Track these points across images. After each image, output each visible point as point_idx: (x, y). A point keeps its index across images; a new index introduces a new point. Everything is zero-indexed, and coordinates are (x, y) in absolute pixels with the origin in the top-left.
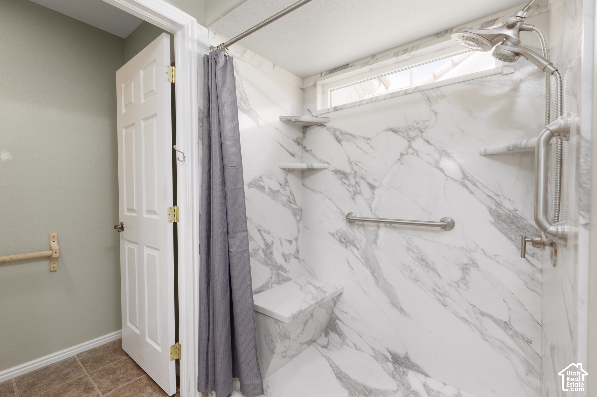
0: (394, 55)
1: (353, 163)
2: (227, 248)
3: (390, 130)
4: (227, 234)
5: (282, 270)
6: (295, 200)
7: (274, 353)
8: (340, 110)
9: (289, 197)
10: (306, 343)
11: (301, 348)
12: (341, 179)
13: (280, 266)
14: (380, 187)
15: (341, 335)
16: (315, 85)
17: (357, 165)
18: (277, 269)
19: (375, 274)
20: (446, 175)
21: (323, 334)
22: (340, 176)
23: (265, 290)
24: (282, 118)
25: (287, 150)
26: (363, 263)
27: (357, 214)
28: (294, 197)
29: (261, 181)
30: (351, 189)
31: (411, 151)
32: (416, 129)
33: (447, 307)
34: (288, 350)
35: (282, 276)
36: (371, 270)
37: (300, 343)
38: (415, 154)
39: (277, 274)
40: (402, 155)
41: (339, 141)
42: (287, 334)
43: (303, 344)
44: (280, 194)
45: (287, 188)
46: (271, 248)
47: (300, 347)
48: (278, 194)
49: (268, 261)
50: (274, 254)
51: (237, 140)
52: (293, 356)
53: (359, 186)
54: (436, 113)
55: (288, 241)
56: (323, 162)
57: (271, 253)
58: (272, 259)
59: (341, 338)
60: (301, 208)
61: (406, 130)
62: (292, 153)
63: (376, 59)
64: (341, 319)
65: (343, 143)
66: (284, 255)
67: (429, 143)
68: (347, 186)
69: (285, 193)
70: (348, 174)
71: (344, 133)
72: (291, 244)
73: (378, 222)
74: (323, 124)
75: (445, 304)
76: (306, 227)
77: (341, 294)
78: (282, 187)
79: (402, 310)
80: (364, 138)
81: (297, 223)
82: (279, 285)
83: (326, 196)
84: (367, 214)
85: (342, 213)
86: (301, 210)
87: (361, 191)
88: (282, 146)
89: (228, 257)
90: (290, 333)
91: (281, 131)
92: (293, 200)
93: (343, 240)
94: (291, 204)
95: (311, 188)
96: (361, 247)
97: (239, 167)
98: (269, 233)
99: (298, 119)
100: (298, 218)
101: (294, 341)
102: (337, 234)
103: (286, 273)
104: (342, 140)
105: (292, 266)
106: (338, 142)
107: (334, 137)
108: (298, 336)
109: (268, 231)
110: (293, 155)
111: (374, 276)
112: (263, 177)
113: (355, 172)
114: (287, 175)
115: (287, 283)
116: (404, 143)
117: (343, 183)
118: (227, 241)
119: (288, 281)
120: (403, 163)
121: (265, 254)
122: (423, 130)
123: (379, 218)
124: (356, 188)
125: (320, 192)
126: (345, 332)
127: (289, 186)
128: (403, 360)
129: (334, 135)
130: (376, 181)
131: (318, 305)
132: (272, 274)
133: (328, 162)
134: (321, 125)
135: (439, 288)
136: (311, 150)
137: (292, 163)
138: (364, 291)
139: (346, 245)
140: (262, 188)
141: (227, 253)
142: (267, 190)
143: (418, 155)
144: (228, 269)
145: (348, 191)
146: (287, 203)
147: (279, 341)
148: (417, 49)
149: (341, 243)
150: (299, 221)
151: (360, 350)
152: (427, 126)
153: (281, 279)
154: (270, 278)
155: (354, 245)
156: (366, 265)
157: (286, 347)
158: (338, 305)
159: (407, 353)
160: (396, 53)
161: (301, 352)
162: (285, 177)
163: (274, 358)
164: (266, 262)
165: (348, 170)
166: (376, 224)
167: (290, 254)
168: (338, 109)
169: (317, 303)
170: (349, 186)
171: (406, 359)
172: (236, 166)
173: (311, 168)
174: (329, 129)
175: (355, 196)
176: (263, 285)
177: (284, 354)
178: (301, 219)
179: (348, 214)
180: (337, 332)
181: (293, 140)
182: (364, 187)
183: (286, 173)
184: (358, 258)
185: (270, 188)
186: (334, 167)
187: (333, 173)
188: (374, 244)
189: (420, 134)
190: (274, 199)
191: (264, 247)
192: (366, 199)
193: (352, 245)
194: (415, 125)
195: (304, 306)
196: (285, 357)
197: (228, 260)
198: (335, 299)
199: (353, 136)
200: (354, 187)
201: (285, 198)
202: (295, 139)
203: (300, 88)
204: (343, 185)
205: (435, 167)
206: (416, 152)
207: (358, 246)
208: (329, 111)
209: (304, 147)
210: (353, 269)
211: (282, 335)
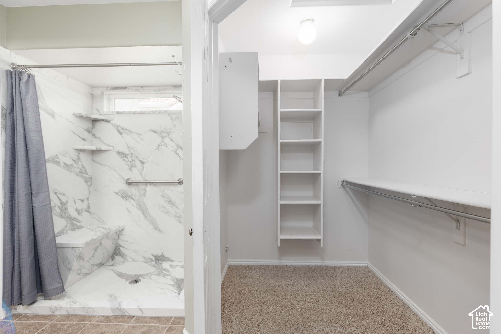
0: (154, 90)
1: (130, 148)
2: (31, 204)
3: (152, 131)
4: (31, 194)
5: (76, 221)
6: (86, 171)
7: (71, 270)
8: (121, 114)
9: (81, 169)
10: (97, 265)
11: (92, 269)
12: (122, 157)
13: (73, 218)
14: (147, 163)
15: (123, 256)
16: (102, 94)
17: (133, 149)
18: (71, 220)
19: (145, 213)
20: (180, 157)
21: (110, 260)
22: (121, 155)
23: (61, 235)
24: (75, 114)
25: (79, 137)
26: (137, 208)
27: (133, 179)
28: (85, 169)
29: (57, 158)
30: (129, 163)
31: (163, 144)
32: (165, 132)
33: (181, 223)
34: (82, 269)
35: (76, 225)
36: (142, 211)
37: (91, 265)
38: (165, 146)
39: (71, 224)
40: (159, 145)
41: (121, 134)
42: (82, 256)
43: (94, 265)
44: (74, 167)
45: (79, 163)
46: (66, 205)
47: (91, 267)
48: (72, 167)
49: (64, 214)
50: (68, 209)
51: (39, 131)
52: (86, 274)
53: (134, 162)
54: (175, 126)
55: (81, 200)
56: (109, 146)
57: (66, 209)
58: (67, 213)
59: (123, 258)
60: (91, 177)
61: (161, 132)
62: (83, 138)
63: (144, 89)
64: (123, 246)
65: (123, 135)
66: (77, 210)
67: (172, 141)
68: (126, 162)
69: (77, 166)
70: (127, 154)
71: (124, 128)
72: (83, 202)
73: (146, 183)
74: (109, 121)
75: (180, 222)
76: (95, 190)
77: (122, 230)
78: (75, 162)
79: (160, 230)
80: (137, 134)
81: (88, 188)
82: (73, 231)
83: (112, 168)
84: (140, 179)
85: (123, 179)
86: (91, 178)
87: (135, 165)
88: (75, 133)
89: (31, 210)
90: (84, 255)
91: (73, 123)
92: (84, 171)
93: (124, 196)
94: (83, 174)
95: (99, 163)
96: (136, 199)
97: (41, 149)
98: (64, 195)
99: (88, 116)
100: (89, 183)
101: (87, 262)
102: (120, 192)
103: (79, 223)
104: (122, 133)
105: (84, 218)
106: (119, 134)
107: (117, 131)
108: (90, 259)
109: (63, 193)
110: (84, 140)
111: (144, 214)
112: (59, 155)
113: (132, 154)
114: (79, 154)
115: (80, 229)
116: (160, 139)
117: (124, 160)
118: (31, 199)
119: (81, 228)
120: (160, 150)
121: (61, 210)
122: (169, 134)
123: (146, 181)
124: (132, 163)
125: (107, 166)
126: (126, 254)
127: (81, 162)
128: (161, 258)
129: (117, 129)
130: (145, 159)
131: (105, 236)
132: (67, 224)
133: (112, 146)
134: (107, 121)
135: (178, 214)
136: (99, 137)
137: (84, 146)
138: (138, 225)
139: (126, 198)
140: (58, 163)
141: (31, 207)
142: (62, 164)
143: (167, 146)
144: (32, 218)
145: (127, 165)
146: (80, 173)
147: (76, 260)
148: (165, 91)
149: (122, 197)
150: (90, 186)
151: (136, 261)
152: (171, 132)
153: (75, 227)
154: (65, 226)
155: (131, 198)
156: (139, 209)
157: (80, 266)
158: (121, 237)
159: (163, 253)
160: (155, 90)
161: (92, 272)
162: (78, 155)
163: (71, 274)
164: (62, 215)
165: (127, 152)
166: (145, 184)
167: (82, 209)
168: (119, 113)
169: (104, 235)
170: (128, 162)
171: (162, 257)
172: (38, 149)
173: (100, 149)
174: (113, 125)
175: (131, 168)
176: (60, 232)
177: (79, 272)
178: (91, 185)
179: (127, 179)
180: (120, 255)
181: (84, 129)
182: (137, 163)
183: (79, 152)
184: (134, 206)
185: (64, 163)
186: (117, 150)
187: (117, 153)
188: (144, 196)
189: (167, 135)
190: (68, 171)
191: (59, 205)
192: (138, 170)
193: (130, 198)
194: (165, 130)
195: (94, 237)
196: (79, 274)
197: (32, 212)
198: (118, 233)
199: (130, 131)
200: (131, 162)
201: (77, 170)
202: (86, 129)
203: (90, 94)
204: (123, 161)
205: (175, 153)
206: (166, 144)
207: (134, 198)
208: (113, 113)
209: (94, 134)
210: (131, 213)
211: (78, 257)
